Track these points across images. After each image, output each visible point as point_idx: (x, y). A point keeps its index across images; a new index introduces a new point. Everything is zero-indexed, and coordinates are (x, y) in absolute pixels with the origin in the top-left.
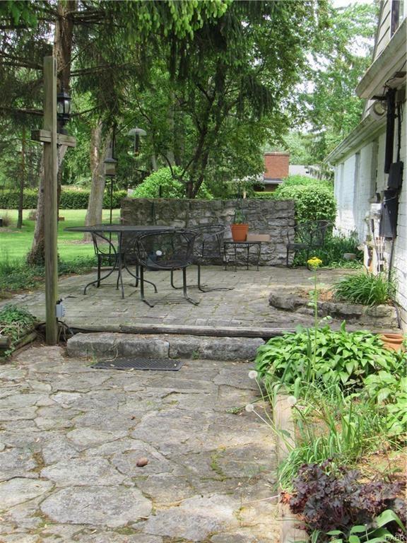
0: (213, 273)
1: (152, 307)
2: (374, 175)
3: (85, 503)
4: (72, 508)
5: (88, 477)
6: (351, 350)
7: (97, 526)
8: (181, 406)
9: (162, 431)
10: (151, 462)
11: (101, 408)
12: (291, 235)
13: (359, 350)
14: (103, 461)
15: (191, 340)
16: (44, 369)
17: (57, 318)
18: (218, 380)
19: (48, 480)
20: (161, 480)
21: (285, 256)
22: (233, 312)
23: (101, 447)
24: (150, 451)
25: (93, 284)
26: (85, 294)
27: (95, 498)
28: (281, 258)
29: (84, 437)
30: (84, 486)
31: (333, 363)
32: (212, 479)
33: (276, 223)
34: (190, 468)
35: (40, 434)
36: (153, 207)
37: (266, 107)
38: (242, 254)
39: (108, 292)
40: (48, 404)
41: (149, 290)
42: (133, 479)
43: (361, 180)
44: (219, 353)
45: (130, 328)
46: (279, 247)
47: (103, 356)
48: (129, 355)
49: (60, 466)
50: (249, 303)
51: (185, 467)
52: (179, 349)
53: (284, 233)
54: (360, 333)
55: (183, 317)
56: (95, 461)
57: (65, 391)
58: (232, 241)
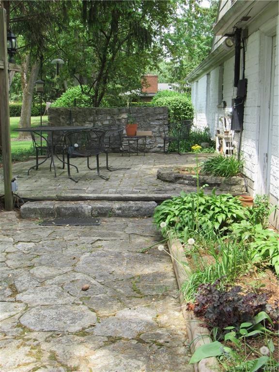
0: (114, 158)
1: (77, 182)
2: (221, 89)
3: (50, 317)
4: (42, 320)
5: (49, 299)
6: (220, 207)
7: (61, 331)
8: (106, 249)
9: (95, 266)
10: (92, 287)
11: (50, 252)
12: (166, 131)
13: (225, 207)
14: (58, 288)
15: (107, 204)
16: (6, 227)
17: (12, 192)
18: (128, 231)
19: (22, 302)
20: (100, 299)
21: (162, 145)
22: (133, 184)
23: (54, 279)
24: (89, 280)
25: (33, 168)
26: (28, 175)
27: (56, 313)
28: (160, 147)
29: (42, 272)
30: (47, 305)
31: (209, 216)
32: (135, 297)
33: (156, 123)
34: (118, 290)
35: (11, 271)
36: (70, 114)
37: (146, 43)
38: (133, 145)
39: (44, 173)
40: (13, 251)
41: (73, 171)
42: (81, 299)
43: (211, 93)
44: (126, 212)
45: (63, 197)
46: (158, 139)
47: (46, 217)
48: (64, 215)
49: (29, 292)
50: (143, 178)
51: (115, 290)
52: (98, 210)
53: (161, 129)
54: (225, 196)
55: (99, 189)
56: (53, 288)
57: (23, 241)
58: (126, 136)
